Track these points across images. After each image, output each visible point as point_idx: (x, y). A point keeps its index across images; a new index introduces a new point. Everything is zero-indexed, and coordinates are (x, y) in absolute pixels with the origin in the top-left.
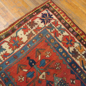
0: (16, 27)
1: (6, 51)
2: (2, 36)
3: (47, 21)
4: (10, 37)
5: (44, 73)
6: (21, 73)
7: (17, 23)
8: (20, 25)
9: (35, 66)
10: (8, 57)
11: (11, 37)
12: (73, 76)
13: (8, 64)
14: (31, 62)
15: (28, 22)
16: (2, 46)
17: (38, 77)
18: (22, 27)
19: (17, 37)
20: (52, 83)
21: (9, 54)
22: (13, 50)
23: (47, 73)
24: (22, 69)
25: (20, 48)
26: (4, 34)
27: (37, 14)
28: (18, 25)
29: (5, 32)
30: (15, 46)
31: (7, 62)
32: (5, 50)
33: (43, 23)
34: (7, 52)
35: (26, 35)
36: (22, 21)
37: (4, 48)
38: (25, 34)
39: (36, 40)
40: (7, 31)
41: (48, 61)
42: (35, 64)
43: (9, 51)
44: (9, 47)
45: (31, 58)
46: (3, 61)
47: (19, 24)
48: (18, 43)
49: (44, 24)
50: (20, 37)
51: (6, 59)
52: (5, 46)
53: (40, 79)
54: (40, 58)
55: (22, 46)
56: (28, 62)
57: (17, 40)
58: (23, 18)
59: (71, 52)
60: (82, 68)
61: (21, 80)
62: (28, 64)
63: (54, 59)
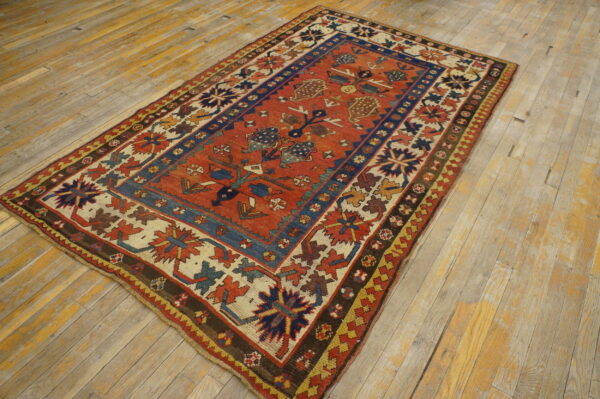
0: (117, 258)
1: (209, 260)
2: (155, 287)
3: (90, 190)
4: (159, 265)
5: (248, 168)
6: (262, 208)
7: (100, 261)
8: (109, 250)
9: (234, 187)
10: (228, 248)
11: (157, 260)
12: (238, 125)
13: (248, 241)
14: (224, 196)
15: (95, 233)
16: (196, 275)
17: (260, 176)
18: (115, 242)
19: (152, 246)
20: (266, 152)
21: (218, 249)
22: (201, 242)
23: (244, 163)
24: (251, 209)
25: (188, 228)
26: (148, 284)
27: (60, 217)
28: (107, 256)
29: (138, 283)
30: (187, 242)
31: (244, 246)
32: (205, 265)
33: (97, 198)
34: (213, 253)
35: (142, 226)
36: (88, 250)
37: (200, 268)
38: (139, 230)
39: (155, 201)
40: (127, 274)
41: (212, 167)
42: (229, 188)
43: (207, 251)
44: (192, 255)
45: (215, 198)
46: (242, 256)
47: (104, 254)
48: (175, 236)
49: (98, 194)
50: (151, 237)
51: (234, 252)
52: (191, 268)
53: (264, 173)
54: (212, 183)
55: (182, 226)
56: (227, 202)
57: (165, 243)
58: (79, 248)
59: (179, 135)
60: (214, 116)
61: (280, 204)
62: (232, 200)
63: (206, 158)
